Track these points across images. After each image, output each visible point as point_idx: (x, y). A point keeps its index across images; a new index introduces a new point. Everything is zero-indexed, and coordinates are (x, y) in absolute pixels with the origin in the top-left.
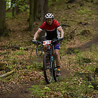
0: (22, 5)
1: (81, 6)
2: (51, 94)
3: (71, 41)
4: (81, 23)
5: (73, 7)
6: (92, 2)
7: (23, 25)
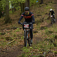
0: (17, 7)
1: (46, 5)
2: (33, 50)
3: (43, 23)
4: (47, 13)
5: (42, 6)
6: (52, 3)
7: (18, 17)
